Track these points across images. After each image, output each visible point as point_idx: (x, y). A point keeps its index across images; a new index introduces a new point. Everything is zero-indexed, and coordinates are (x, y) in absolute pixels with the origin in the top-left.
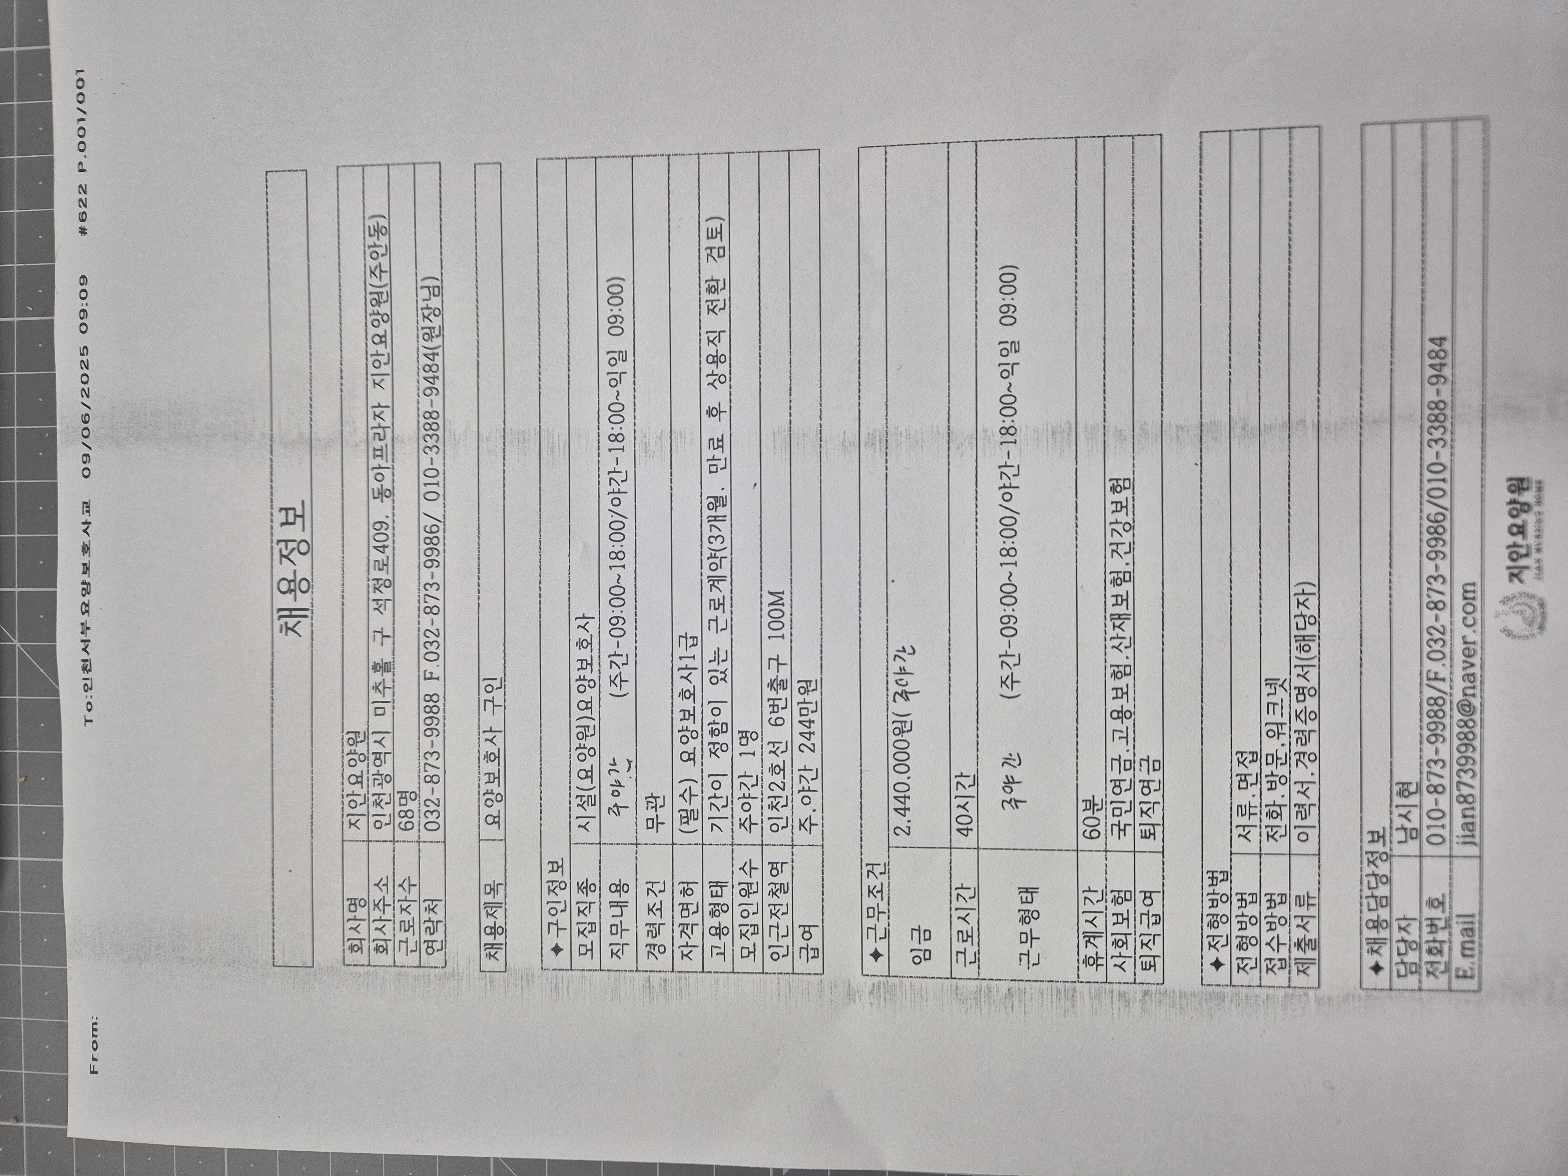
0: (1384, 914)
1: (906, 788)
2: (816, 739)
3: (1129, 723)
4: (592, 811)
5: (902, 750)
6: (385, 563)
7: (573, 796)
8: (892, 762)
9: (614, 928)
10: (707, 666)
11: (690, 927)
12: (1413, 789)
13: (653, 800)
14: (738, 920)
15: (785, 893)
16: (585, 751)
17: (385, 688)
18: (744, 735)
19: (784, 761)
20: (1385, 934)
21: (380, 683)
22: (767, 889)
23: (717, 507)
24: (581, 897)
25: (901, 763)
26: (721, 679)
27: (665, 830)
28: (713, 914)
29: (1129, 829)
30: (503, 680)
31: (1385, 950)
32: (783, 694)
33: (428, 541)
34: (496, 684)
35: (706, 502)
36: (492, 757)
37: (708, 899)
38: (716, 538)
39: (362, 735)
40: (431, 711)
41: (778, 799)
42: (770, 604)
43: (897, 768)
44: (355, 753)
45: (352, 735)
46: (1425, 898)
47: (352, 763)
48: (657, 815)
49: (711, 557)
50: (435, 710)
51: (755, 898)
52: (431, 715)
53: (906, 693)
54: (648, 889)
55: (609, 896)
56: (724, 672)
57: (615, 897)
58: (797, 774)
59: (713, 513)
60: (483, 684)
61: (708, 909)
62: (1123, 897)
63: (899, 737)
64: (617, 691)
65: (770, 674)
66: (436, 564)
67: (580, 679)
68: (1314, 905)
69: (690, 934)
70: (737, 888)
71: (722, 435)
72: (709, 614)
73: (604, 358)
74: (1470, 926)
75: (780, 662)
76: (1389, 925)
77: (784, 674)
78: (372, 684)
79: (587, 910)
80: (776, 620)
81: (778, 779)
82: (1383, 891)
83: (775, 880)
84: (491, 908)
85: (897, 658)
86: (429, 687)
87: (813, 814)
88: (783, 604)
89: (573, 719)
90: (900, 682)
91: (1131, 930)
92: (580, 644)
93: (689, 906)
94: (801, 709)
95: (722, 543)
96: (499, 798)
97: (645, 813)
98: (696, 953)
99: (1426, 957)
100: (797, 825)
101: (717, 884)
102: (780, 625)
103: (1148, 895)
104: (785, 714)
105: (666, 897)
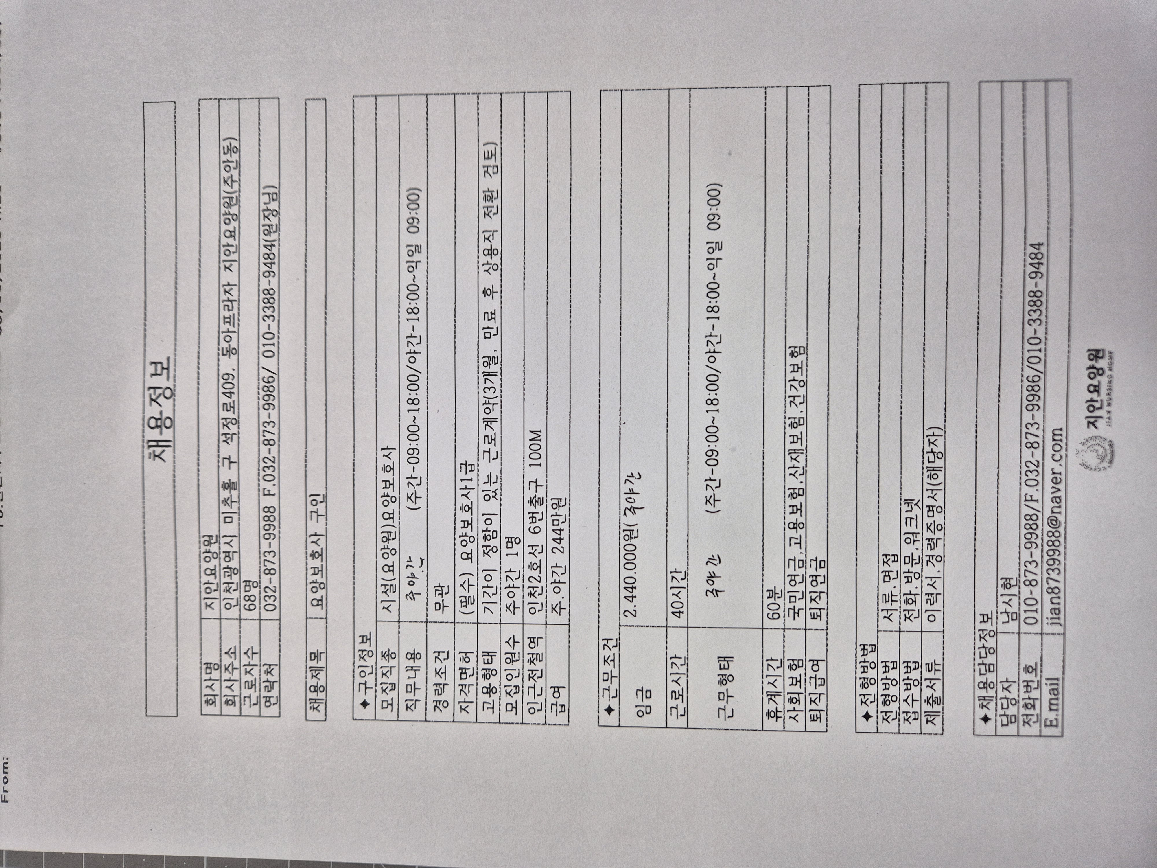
0: (991, 677)
1: (633, 581)
2: (565, 543)
3: (802, 532)
4: (393, 596)
5: (630, 552)
6: (232, 405)
7: (379, 585)
8: (624, 562)
9: (409, 687)
10: (482, 487)
11: (467, 687)
12: (1013, 582)
13: (440, 588)
14: (504, 682)
15: (540, 661)
16: (388, 551)
17: (232, 502)
18: (511, 541)
19: (540, 560)
20: (991, 693)
21: (228, 498)
22: (527, 657)
23: (490, 364)
24: (384, 663)
25: (629, 561)
26: (493, 497)
27: (449, 612)
28: (485, 676)
29: (802, 613)
30: (325, 497)
31: (992, 705)
32: (540, 509)
33: (266, 389)
34: (320, 499)
35: (481, 361)
36: (317, 555)
37: (481, 666)
38: (489, 389)
39: (214, 538)
40: (269, 520)
41: (535, 589)
42: (530, 440)
43: (627, 566)
44: (209, 552)
45: (207, 538)
46: (1022, 666)
47: (207, 559)
48: (443, 601)
49: (485, 404)
50: (272, 519)
51: (517, 665)
52: (269, 523)
53: (634, 508)
54: (436, 657)
55: (405, 662)
56: (494, 492)
57: (411, 663)
58: (550, 571)
59: (487, 369)
60: (309, 499)
61: (481, 673)
62: (797, 664)
63: (628, 542)
64: (413, 506)
65: (530, 494)
66: (272, 406)
67: (384, 496)
68: (940, 670)
69: (467, 692)
70: (504, 656)
71: (495, 310)
72: (484, 447)
73: (404, 251)
74: (1055, 687)
75: (538, 484)
76: (995, 686)
77: (541, 493)
78: (222, 499)
79: (389, 673)
80: (535, 452)
81: (536, 573)
82: (991, 659)
83: (532, 651)
84: (315, 671)
85: (627, 482)
86: (268, 501)
87: (562, 600)
88: (540, 440)
89: (379, 526)
90: (628, 500)
91: (802, 691)
92: (385, 469)
93: (467, 671)
94: (553, 520)
95: (494, 393)
96: (322, 586)
97: (434, 599)
98: (471, 708)
99: (1023, 711)
100: (549, 609)
101: (488, 654)
102: (538, 456)
103: (815, 663)
104: (541, 524)
105: (449, 663)
